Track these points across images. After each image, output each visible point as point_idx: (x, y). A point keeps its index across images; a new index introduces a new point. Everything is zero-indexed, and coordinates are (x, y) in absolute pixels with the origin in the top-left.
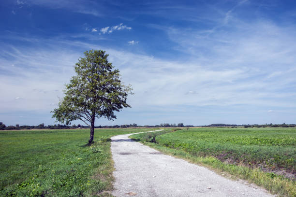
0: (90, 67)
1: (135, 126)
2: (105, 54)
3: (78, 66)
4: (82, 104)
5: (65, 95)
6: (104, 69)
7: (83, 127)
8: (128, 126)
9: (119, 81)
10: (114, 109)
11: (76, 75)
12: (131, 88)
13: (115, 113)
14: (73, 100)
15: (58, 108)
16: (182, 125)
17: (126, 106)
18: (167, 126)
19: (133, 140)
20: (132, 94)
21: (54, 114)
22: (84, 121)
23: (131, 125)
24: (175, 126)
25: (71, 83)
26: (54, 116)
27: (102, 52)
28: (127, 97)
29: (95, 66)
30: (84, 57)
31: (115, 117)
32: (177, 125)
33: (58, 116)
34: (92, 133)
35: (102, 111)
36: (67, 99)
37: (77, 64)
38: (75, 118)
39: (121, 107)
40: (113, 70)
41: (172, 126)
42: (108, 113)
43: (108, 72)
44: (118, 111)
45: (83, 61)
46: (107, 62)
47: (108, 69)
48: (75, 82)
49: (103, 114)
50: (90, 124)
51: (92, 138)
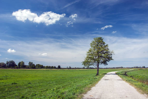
0: (96, 44)
1: (122, 68)
2: (102, 38)
3: (91, 44)
4: (94, 59)
5: (87, 56)
6: (102, 45)
7: (94, 68)
8: (119, 68)
9: (109, 49)
10: (107, 61)
11: (91, 47)
12: (113, 52)
13: (108, 62)
14: (89, 58)
15: (84, 61)
16: (144, 67)
17: (112, 60)
18: (137, 67)
19: (116, 74)
20: (114, 54)
21: (82, 63)
22: (95, 66)
23: (120, 67)
24: (141, 68)
25: (88, 51)
26: (83, 64)
27: (101, 38)
28: (112, 55)
29: (98, 44)
30: (94, 40)
31: (107, 64)
32: (142, 67)
33: (84, 64)
34: (98, 71)
35: (102, 62)
36: (87, 57)
37: (91, 43)
38: (91, 65)
39: (110, 60)
40: (105, 45)
41: (139, 68)
42: (105, 63)
43: (104, 45)
44: (109, 62)
45: (93, 42)
46: (103, 42)
47: (103, 44)
48: (90, 51)
49: (103, 63)
50: (97, 67)
51: (98, 73)
